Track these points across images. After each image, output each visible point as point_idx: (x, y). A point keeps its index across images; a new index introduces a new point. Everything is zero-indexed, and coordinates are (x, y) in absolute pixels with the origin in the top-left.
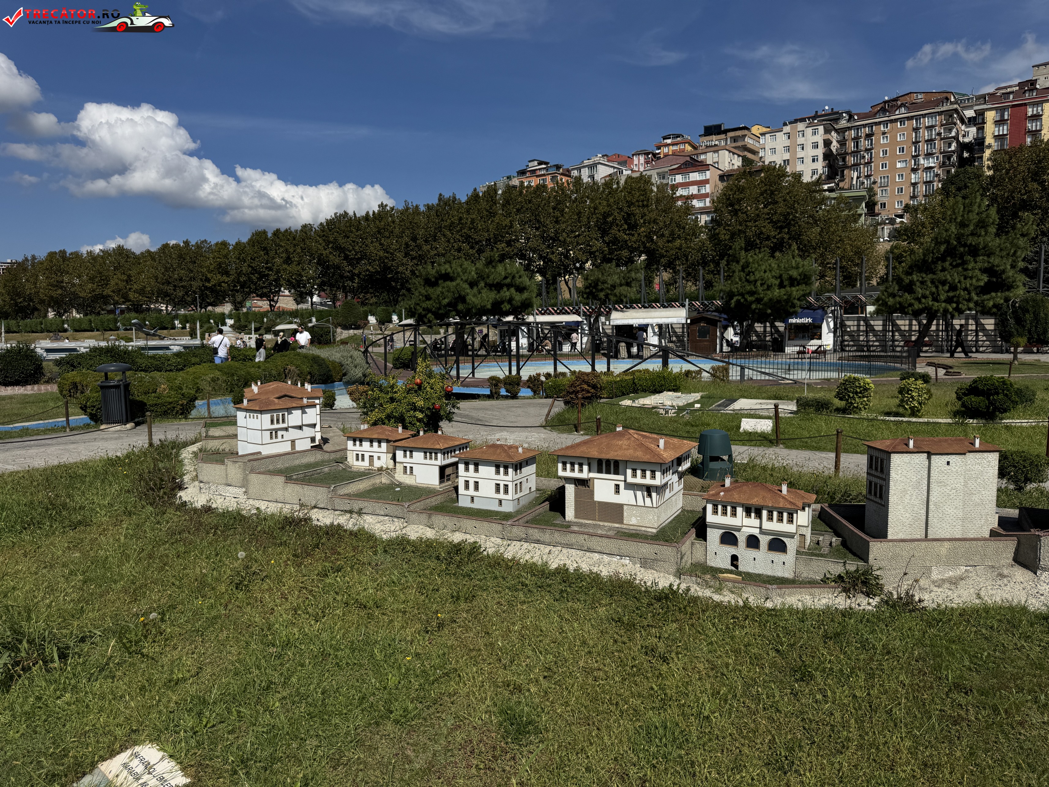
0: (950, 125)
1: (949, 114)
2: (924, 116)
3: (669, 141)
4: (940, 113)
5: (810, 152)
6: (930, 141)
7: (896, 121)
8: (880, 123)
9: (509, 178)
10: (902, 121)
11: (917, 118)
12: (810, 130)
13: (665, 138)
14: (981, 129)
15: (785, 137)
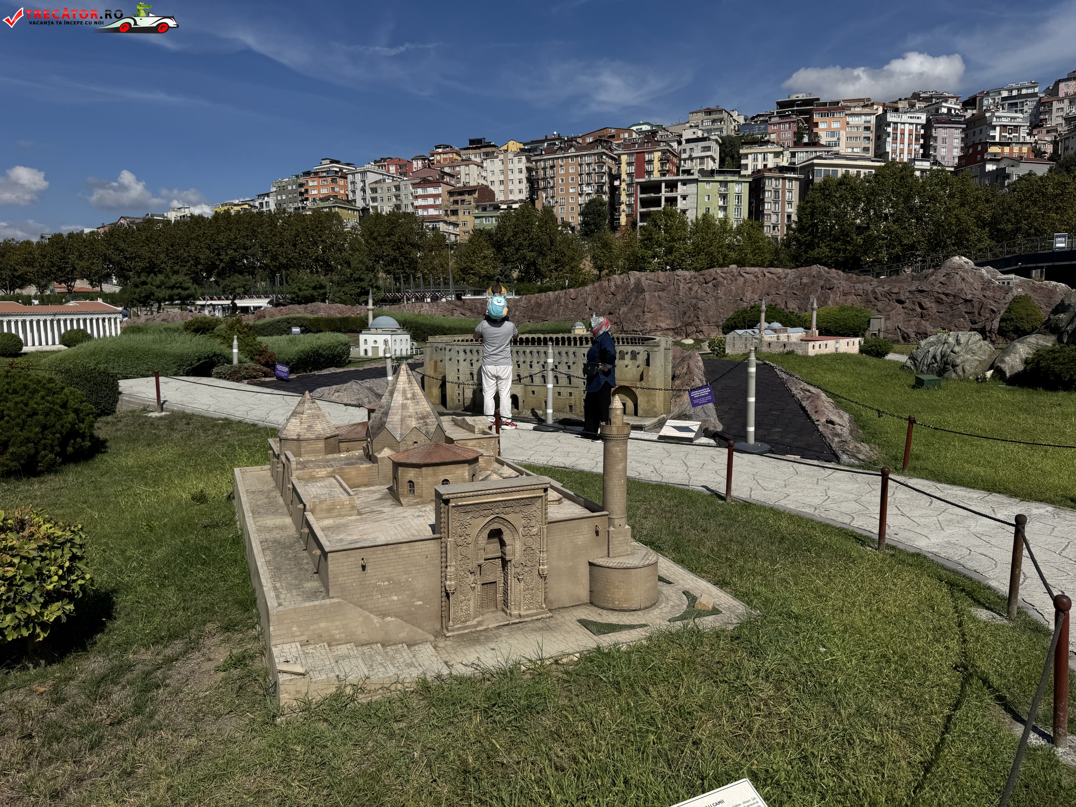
0: (601, 164)
1: (600, 155)
2: (585, 155)
3: (440, 150)
4: (594, 154)
5: (517, 176)
6: (589, 174)
7: (568, 157)
8: (558, 158)
9: (298, 176)
10: (572, 157)
11: (581, 156)
12: (516, 159)
13: (437, 148)
14: (619, 168)
15: (500, 163)
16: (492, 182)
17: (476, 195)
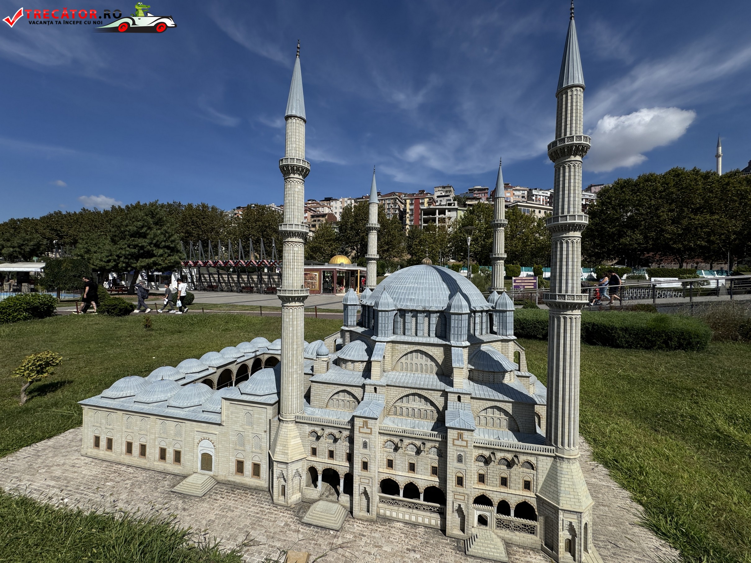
0: (395, 204)
1: (395, 199)
2: (387, 199)
3: (310, 202)
4: (392, 199)
6: (389, 209)
9: (234, 210)
11: (385, 200)
13: (309, 201)
14: (405, 206)
15: (340, 203)
16: (336, 213)
17: (327, 217)
